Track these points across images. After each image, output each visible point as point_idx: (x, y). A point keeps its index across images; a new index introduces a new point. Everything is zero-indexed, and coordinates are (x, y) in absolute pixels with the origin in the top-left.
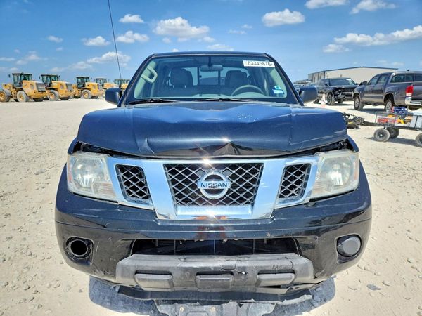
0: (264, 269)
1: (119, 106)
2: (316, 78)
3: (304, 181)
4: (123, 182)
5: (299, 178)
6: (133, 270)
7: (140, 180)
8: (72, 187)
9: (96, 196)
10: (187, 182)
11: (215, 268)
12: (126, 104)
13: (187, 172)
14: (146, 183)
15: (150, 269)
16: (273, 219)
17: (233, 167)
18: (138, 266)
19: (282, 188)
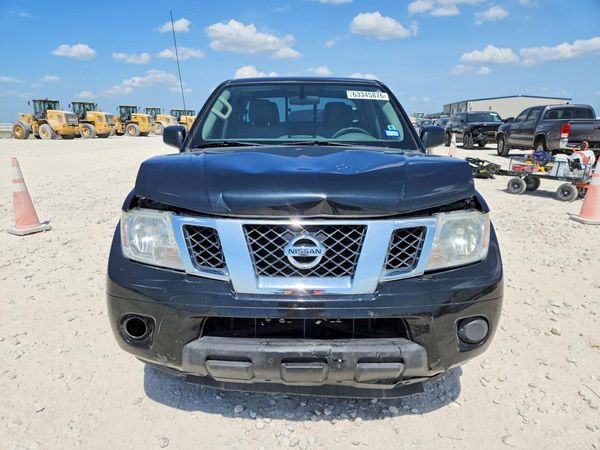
0: (364, 356)
1: (182, 151)
2: (455, 111)
3: (417, 248)
4: (191, 247)
5: (411, 244)
6: (204, 355)
7: (214, 244)
8: (127, 252)
9: (158, 263)
10: (271, 247)
11: (304, 353)
12: (192, 147)
13: (271, 236)
14: (221, 248)
15: (224, 354)
16: (377, 295)
17: (329, 229)
18: (211, 350)
19: (390, 257)
